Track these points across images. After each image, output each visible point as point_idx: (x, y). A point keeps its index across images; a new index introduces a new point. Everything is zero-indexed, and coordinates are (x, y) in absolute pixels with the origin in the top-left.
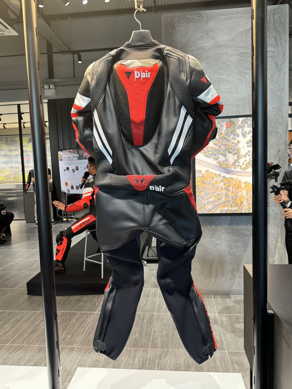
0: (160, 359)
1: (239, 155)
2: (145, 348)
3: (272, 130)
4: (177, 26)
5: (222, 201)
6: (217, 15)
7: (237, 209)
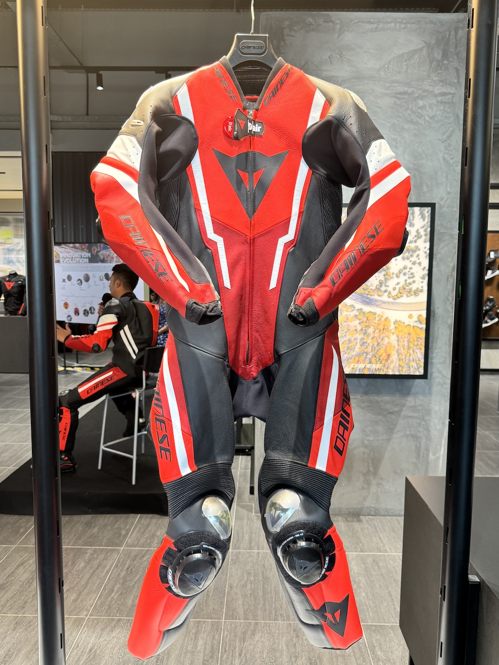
0: (244, 642)
1: (387, 273)
2: (215, 619)
3: (445, 231)
4: (288, 35)
5: (355, 353)
6: (359, 21)
7: (380, 368)
